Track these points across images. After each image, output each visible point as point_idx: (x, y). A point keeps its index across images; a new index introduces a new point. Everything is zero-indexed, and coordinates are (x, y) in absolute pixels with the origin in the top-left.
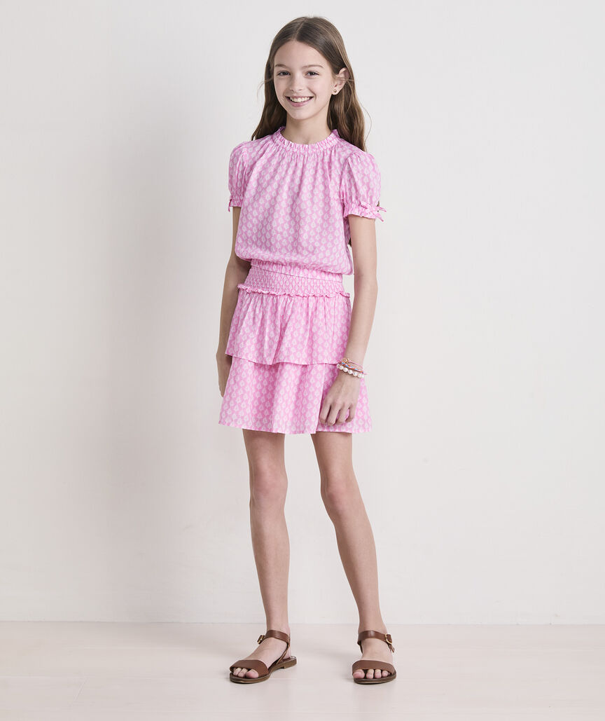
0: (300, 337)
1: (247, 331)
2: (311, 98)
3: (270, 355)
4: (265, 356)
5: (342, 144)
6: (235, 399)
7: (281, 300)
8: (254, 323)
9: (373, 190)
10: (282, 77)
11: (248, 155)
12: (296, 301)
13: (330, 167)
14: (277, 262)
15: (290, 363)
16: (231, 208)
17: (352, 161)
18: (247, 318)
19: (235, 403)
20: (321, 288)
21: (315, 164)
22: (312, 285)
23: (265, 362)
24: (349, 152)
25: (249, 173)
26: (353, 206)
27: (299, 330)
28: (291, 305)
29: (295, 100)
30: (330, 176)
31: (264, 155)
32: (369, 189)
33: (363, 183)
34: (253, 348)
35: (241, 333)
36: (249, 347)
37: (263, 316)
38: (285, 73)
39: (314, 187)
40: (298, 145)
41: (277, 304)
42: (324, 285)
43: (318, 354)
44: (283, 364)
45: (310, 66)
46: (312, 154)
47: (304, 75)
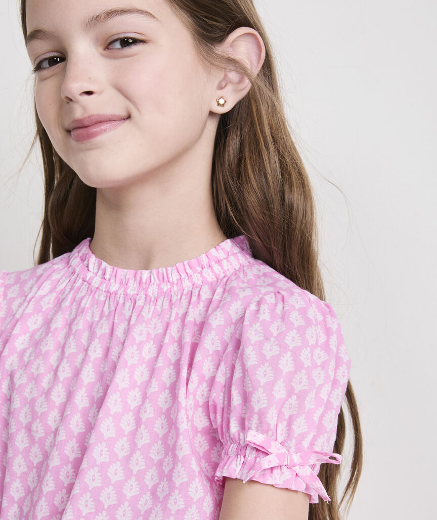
10: (46, 72)
38: (52, 62)
40: (122, 272)
45: (111, 14)
46: (157, 300)
47: (101, 50)
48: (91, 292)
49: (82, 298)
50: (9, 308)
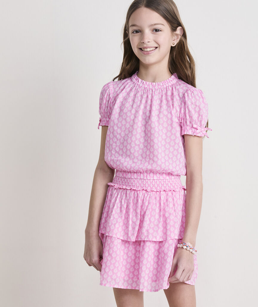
0: (156, 221)
1: (116, 216)
2: (156, 48)
3: (133, 234)
4: (130, 235)
5: (180, 82)
6: (109, 266)
7: (141, 195)
8: (121, 211)
9: (202, 116)
10: (135, 34)
11: (113, 89)
12: (151, 195)
13: (172, 99)
14: (137, 171)
15: (150, 241)
16: (101, 127)
17: (188, 96)
18: (115, 207)
19: (110, 270)
20: (169, 185)
21: (160, 97)
22: (162, 183)
23: (130, 239)
24: (185, 88)
25: (113, 102)
26: (188, 128)
27: (154, 216)
28: (148, 198)
29: (146, 50)
30: (173, 105)
31: (124, 90)
32: (199, 115)
33: (195, 111)
34: (120, 229)
35: (112, 218)
36: (118, 228)
37: (127, 206)
38: (137, 32)
39: (160, 112)
40: (148, 83)
41: (137, 197)
42: (171, 183)
43: (171, 232)
44: (144, 241)
45: (155, 24)
46: (158, 89)
47: (151, 31)
48: (140, 87)
49: (138, 89)
50: (115, 91)
